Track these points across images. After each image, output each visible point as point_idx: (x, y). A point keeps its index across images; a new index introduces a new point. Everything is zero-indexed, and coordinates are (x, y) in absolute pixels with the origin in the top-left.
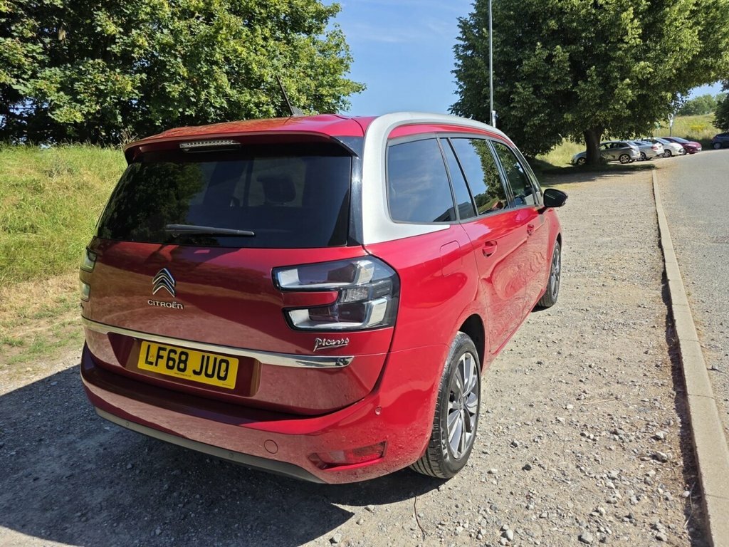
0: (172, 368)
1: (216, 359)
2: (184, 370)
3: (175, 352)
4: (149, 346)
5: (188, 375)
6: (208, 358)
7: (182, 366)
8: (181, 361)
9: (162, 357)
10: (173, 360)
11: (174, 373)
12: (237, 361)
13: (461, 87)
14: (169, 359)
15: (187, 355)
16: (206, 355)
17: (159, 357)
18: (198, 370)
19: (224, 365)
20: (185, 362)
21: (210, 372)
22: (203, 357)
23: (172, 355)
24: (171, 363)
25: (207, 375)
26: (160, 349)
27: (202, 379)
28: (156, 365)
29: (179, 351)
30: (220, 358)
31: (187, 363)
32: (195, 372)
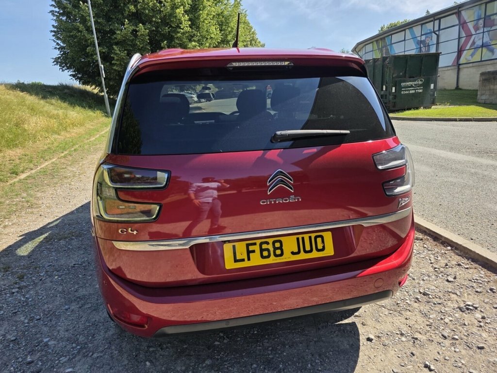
0: (268, 256)
1: (310, 237)
2: (282, 254)
3: (267, 243)
4: (234, 247)
5: (288, 257)
6: (303, 238)
7: (278, 252)
8: (275, 249)
9: (253, 251)
10: (268, 250)
11: (272, 260)
12: (330, 233)
13: (58, 44)
14: (262, 250)
15: (280, 242)
16: (300, 236)
17: (249, 252)
18: (296, 250)
19: (319, 240)
20: (281, 248)
21: (308, 248)
22: (298, 239)
23: (264, 246)
24: (265, 253)
25: (306, 252)
26: (248, 245)
27: (303, 256)
28: (249, 259)
29: (271, 241)
30: (313, 235)
31: (283, 248)
32: (293, 253)
